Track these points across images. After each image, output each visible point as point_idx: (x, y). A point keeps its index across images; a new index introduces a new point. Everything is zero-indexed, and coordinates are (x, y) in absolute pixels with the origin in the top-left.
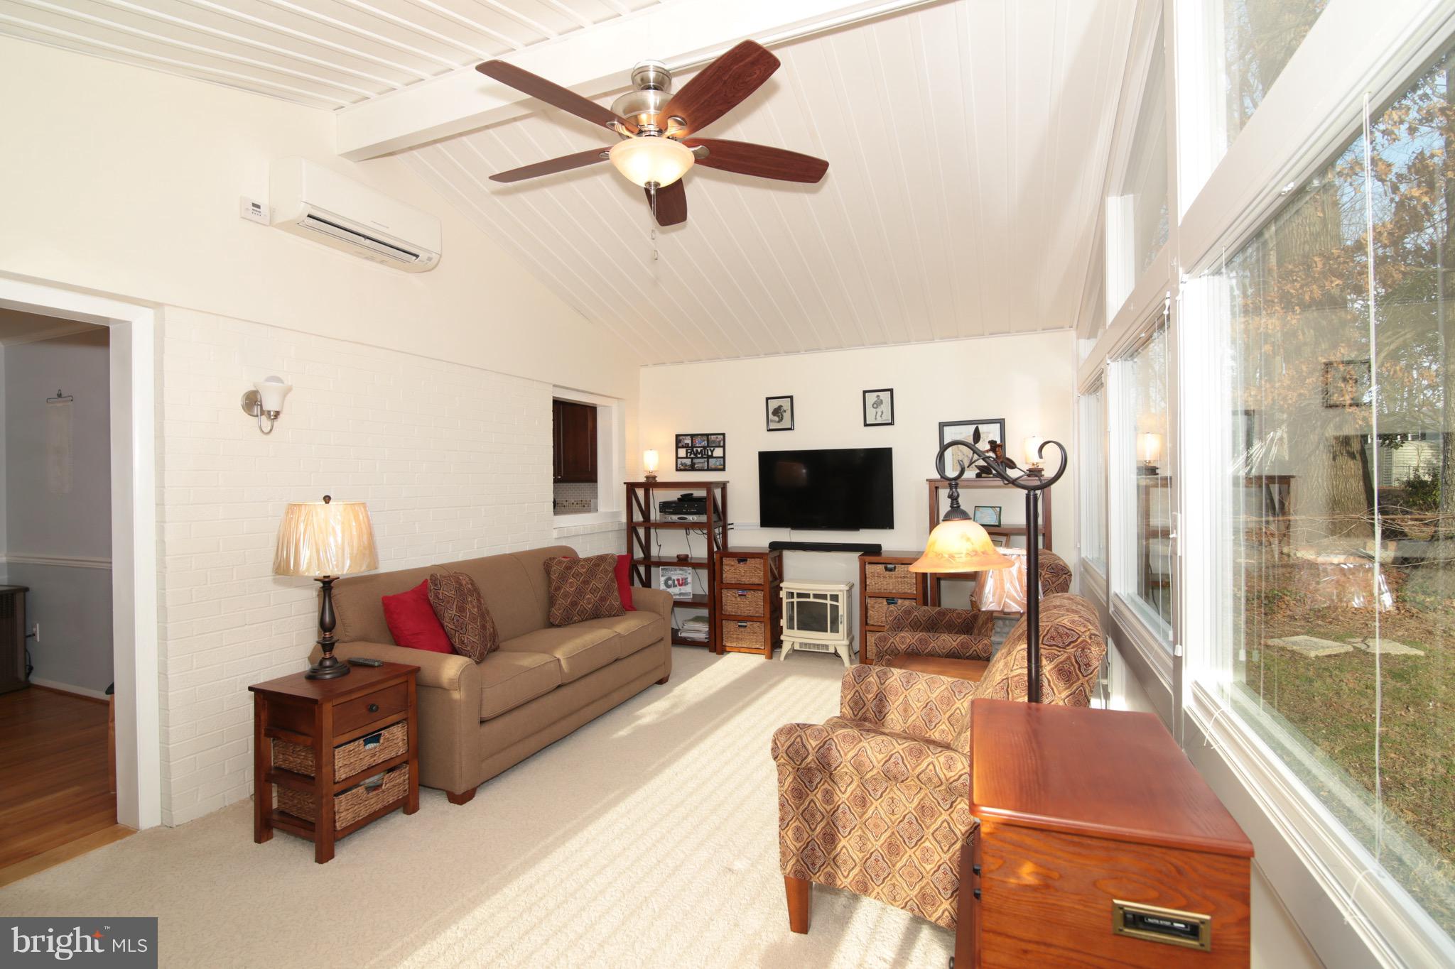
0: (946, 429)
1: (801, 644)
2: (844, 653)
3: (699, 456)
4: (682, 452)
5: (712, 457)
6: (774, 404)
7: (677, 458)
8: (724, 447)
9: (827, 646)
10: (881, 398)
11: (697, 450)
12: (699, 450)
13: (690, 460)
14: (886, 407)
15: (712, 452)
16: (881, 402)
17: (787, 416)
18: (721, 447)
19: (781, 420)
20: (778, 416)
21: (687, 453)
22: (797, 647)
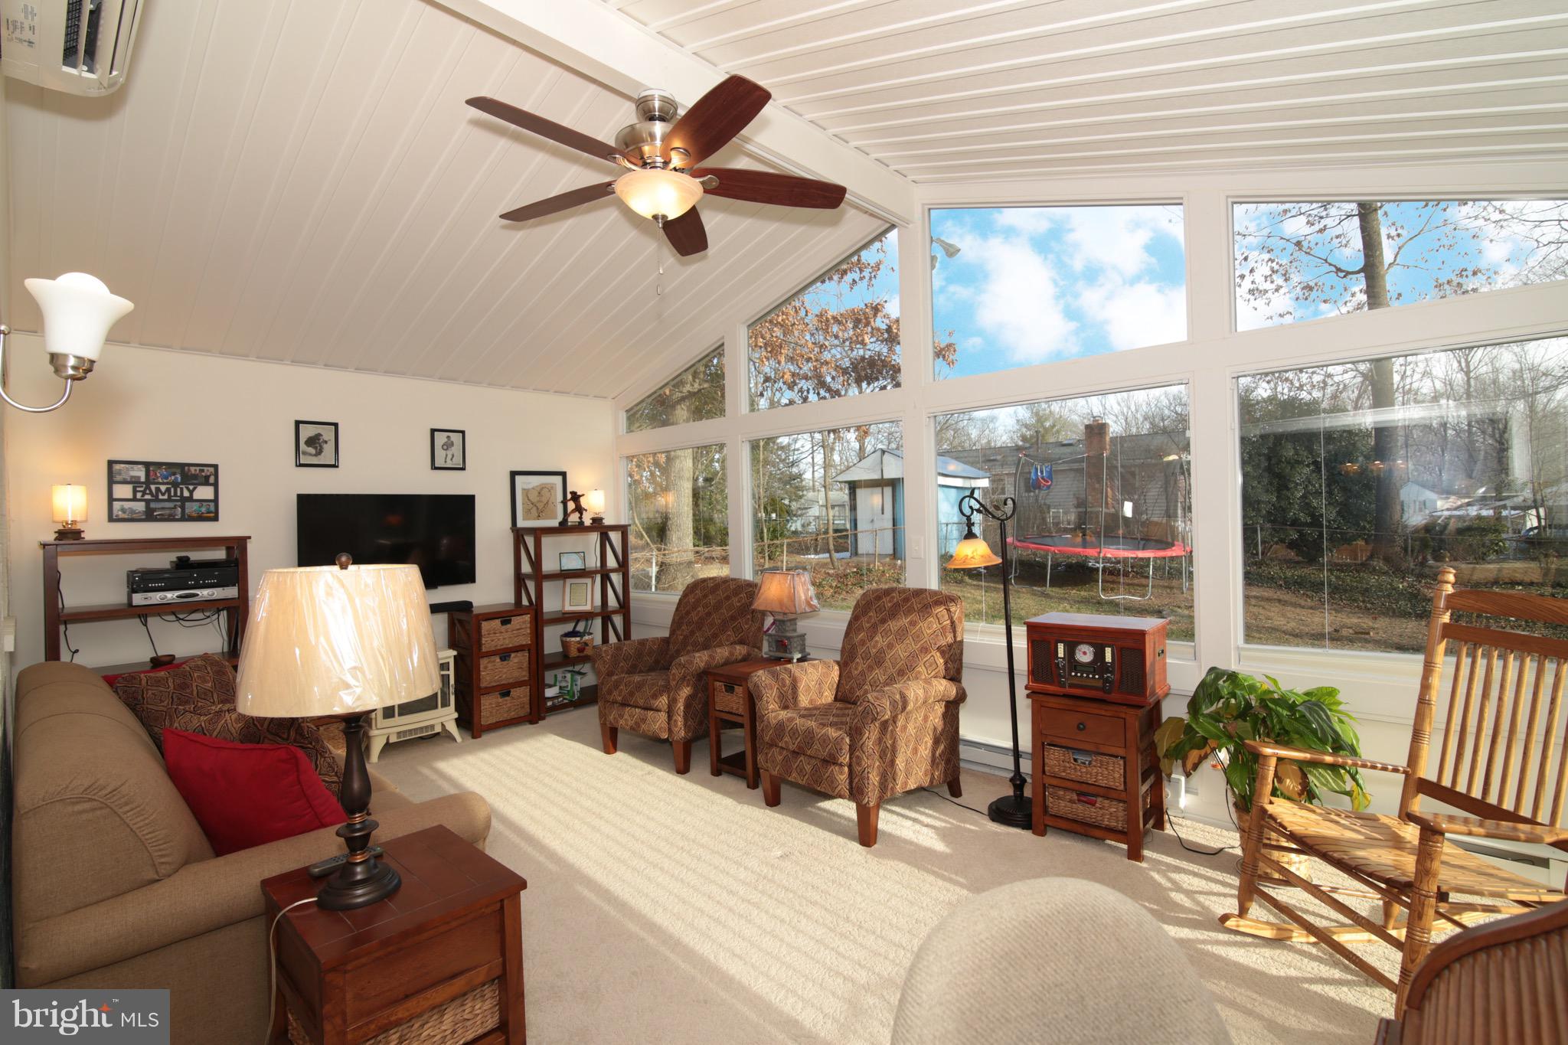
0: (518, 478)
1: (399, 734)
2: (452, 728)
3: (161, 497)
4: (123, 491)
5: (190, 499)
6: (306, 432)
7: (111, 499)
8: (216, 485)
9: (432, 727)
10: (452, 439)
11: (158, 490)
12: (163, 488)
13: (143, 503)
14: (456, 450)
15: (191, 492)
16: (452, 444)
17: (329, 448)
18: (211, 485)
19: (319, 452)
20: (316, 448)
21: (135, 492)
22: (393, 739)
